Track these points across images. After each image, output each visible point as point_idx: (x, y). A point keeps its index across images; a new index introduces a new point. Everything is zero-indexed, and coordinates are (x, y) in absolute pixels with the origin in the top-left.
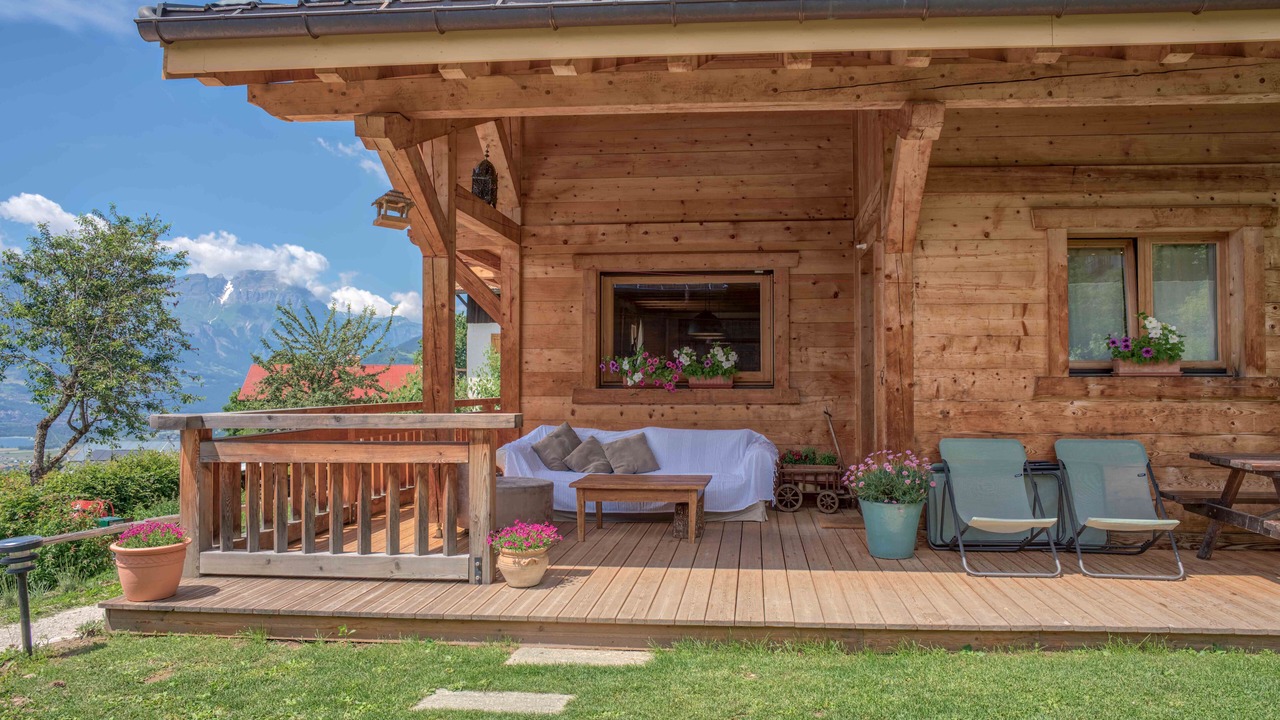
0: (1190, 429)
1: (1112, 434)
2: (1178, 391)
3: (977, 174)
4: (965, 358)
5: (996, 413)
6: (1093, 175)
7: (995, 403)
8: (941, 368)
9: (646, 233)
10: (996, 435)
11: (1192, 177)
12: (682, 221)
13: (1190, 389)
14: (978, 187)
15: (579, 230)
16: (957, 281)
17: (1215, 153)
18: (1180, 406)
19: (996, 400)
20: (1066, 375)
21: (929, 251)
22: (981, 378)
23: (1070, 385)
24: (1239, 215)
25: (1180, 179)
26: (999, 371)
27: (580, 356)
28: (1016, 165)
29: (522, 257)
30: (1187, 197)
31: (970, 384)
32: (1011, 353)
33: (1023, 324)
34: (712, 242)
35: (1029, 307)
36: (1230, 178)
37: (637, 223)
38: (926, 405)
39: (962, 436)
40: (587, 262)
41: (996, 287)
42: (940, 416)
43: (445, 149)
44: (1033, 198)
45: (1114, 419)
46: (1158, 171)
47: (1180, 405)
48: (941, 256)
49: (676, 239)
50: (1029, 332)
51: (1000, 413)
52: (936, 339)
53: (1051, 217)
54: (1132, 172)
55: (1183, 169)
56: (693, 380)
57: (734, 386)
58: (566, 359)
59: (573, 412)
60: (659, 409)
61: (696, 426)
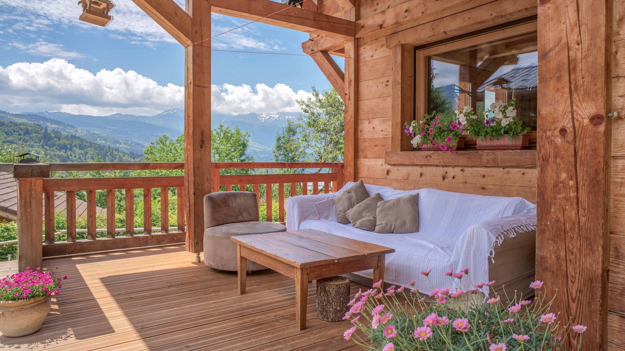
40: (395, 40)
56: (480, 142)
57: (524, 148)
58: (383, 127)
59: (388, 172)
60: (451, 171)
61: (483, 190)
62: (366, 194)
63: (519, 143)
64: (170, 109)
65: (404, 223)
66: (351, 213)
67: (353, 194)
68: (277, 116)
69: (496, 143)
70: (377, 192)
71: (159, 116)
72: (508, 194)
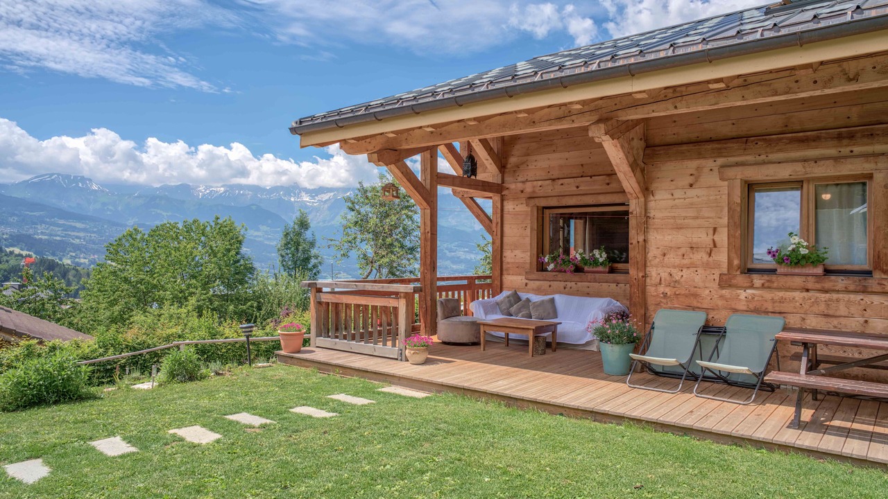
0: (831, 312)
1: (772, 312)
2: (818, 286)
3: (684, 148)
4: (678, 261)
5: (695, 296)
6: (759, 143)
7: (695, 289)
8: (663, 266)
9: (562, 184)
10: (694, 308)
11: (832, 138)
12: (582, 177)
13: (827, 285)
14: (684, 156)
15: (529, 184)
16: (673, 214)
17: (855, 120)
18: (824, 297)
19: (696, 287)
20: (738, 273)
21: (657, 197)
22: (685, 273)
23: (741, 279)
24: (870, 162)
25: (824, 140)
26: (698, 269)
27: (529, 254)
28: (711, 140)
29: (502, 201)
30: (832, 152)
31: (680, 277)
32: (705, 257)
33: (714, 240)
34: (597, 187)
35: (718, 229)
36: (863, 136)
37: (558, 179)
38: (654, 288)
39: (675, 308)
40: (532, 202)
41: (697, 218)
42: (662, 295)
43: (429, 156)
44: (721, 161)
45: (774, 303)
46: (807, 136)
47: (823, 295)
48: (664, 200)
49: (578, 187)
50: (717, 245)
51: (698, 295)
52: (660, 249)
53: (731, 172)
54: (787, 138)
55: (826, 133)
56: (586, 268)
57: (610, 272)
58: (523, 255)
59: (526, 285)
60: (569, 284)
61: (588, 295)
62: (519, 299)
63: (607, 270)
64: (44, 173)
65: (549, 314)
66: (513, 310)
67: (511, 298)
68: (222, 189)
69: (595, 269)
70: (526, 297)
71: (26, 184)
72: (602, 297)
